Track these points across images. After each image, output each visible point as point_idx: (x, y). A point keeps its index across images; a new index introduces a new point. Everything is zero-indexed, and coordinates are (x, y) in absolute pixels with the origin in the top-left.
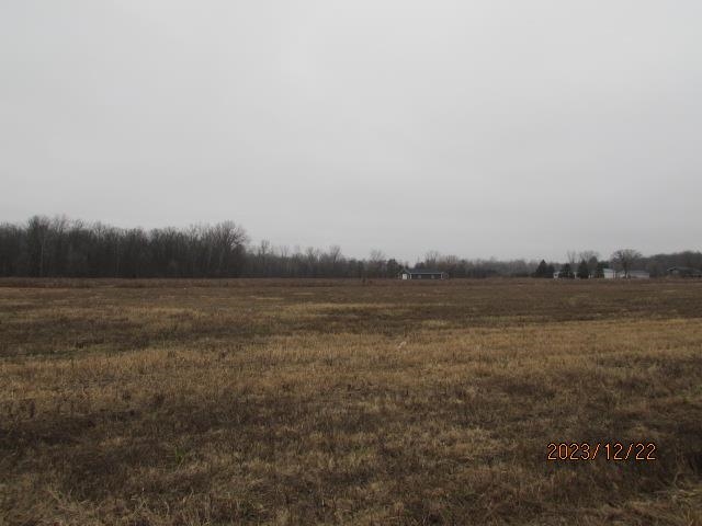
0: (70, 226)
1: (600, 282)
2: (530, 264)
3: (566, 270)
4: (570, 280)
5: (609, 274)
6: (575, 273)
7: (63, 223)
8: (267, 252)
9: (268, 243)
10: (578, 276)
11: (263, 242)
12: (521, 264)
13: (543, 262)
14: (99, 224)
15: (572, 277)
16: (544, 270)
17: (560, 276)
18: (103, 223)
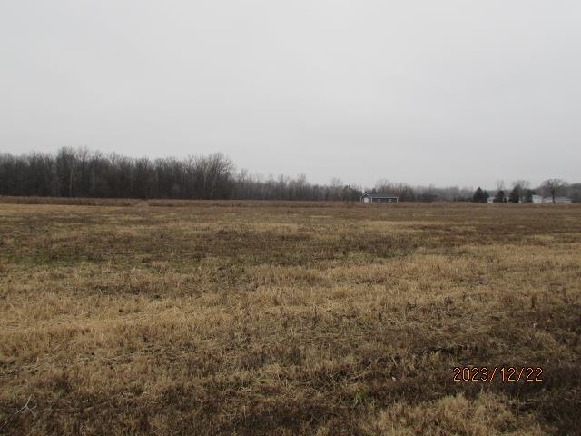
0: (91, 156)
1: (530, 207)
2: (463, 191)
3: (500, 196)
4: (504, 204)
5: (537, 200)
6: (508, 199)
7: (85, 153)
8: (246, 178)
9: (246, 171)
10: (510, 200)
11: (242, 170)
12: (455, 191)
13: (479, 189)
14: (114, 154)
15: (505, 202)
16: (480, 196)
17: (494, 201)
18: (117, 153)
